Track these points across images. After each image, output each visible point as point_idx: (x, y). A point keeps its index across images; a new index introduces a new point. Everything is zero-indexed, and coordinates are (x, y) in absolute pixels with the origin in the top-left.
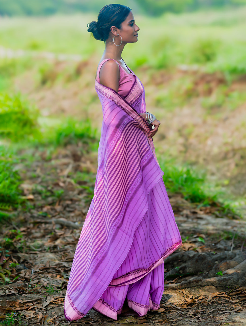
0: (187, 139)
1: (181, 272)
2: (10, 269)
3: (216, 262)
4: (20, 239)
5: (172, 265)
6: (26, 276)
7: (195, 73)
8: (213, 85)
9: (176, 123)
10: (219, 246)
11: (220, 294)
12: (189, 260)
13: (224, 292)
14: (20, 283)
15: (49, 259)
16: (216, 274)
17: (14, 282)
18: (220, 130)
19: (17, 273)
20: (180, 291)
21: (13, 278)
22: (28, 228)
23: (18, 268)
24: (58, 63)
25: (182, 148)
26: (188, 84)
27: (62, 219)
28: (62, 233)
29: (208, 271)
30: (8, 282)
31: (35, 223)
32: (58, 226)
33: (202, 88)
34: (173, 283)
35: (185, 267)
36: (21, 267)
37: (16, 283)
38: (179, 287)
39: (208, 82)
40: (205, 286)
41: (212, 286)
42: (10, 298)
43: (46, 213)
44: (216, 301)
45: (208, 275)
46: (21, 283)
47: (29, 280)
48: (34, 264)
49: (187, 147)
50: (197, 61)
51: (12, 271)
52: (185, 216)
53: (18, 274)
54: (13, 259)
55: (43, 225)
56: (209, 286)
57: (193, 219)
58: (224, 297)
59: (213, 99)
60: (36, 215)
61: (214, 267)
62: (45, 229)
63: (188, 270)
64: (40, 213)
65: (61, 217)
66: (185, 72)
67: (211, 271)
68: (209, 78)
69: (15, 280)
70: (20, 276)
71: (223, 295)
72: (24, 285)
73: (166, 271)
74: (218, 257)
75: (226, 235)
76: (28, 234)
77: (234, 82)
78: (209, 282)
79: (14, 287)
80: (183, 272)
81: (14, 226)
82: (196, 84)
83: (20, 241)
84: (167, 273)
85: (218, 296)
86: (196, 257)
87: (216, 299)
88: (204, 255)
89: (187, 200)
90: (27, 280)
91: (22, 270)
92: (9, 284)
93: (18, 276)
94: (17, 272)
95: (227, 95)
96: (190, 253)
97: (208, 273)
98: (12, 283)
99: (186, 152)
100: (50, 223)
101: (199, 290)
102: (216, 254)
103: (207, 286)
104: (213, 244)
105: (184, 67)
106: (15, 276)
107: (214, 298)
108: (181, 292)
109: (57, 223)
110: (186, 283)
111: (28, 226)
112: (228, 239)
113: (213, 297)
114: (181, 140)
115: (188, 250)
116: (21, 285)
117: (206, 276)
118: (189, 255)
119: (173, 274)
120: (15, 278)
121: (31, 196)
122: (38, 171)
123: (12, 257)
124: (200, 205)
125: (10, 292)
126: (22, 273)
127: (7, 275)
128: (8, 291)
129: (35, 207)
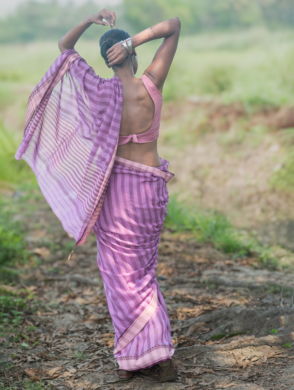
0: (202, 182)
1: (227, 331)
2: (27, 334)
3: (268, 319)
4: (32, 300)
5: (216, 324)
6: (47, 341)
7: (208, 105)
8: (231, 118)
9: (188, 163)
10: (265, 301)
11: (276, 354)
12: (235, 317)
13: (281, 352)
14: (41, 349)
15: (70, 320)
16: (270, 331)
17: (34, 348)
18: (241, 171)
19: (35, 338)
20: (229, 353)
21: (32, 343)
22: (39, 287)
23: (36, 332)
25: (197, 193)
26: (201, 118)
27: (77, 276)
28: (80, 291)
29: (259, 329)
30: (27, 348)
31: (47, 281)
32: (74, 284)
33: (218, 122)
34: (219, 344)
35: (232, 325)
36: (40, 330)
37: (36, 349)
38: (228, 348)
39: (225, 115)
40: (259, 345)
41: (266, 345)
42: (34, 365)
43: (57, 269)
44: (272, 362)
45: (259, 333)
46: (43, 348)
47: (50, 345)
48: (54, 327)
49: (203, 191)
50: (209, 91)
51: (29, 335)
52: (219, 268)
53: (37, 338)
54: (27, 321)
55: (56, 283)
56: (262, 345)
57: (229, 272)
58: (281, 357)
59: (231, 135)
60: (46, 271)
61: (265, 325)
62: (60, 288)
63: (236, 329)
64: (51, 269)
65: (75, 273)
66: (197, 105)
67: (262, 329)
68: (225, 111)
69: (35, 346)
70: (40, 341)
71: (280, 356)
72: (46, 350)
73: (209, 331)
74: (269, 313)
75: (272, 289)
76: (40, 293)
77: (255, 114)
78: (263, 341)
79: (35, 353)
80: (230, 331)
81: (23, 284)
82: (211, 117)
83: (33, 302)
84: (210, 333)
85: (274, 357)
86: (244, 314)
87: (271, 360)
88: (253, 311)
89: (219, 250)
90: (48, 345)
91: (41, 334)
92: (28, 350)
93: (38, 340)
94: (35, 336)
95: (248, 130)
96: (236, 309)
97: (259, 332)
98: (32, 349)
99: (202, 197)
100: (64, 280)
101: (252, 351)
102: (267, 309)
103: (260, 346)
104: (258, 299)
105: (195, 98)
106: (34, 341)
107: (270, 359)
108: (231, 353)
109: (72, 280)
110: (237, 343)
111: (39, 284)
112: (275, 292)
113: (268, 358)
114: (195, 184)
115: (230, 306)
116: (43, 351)
117: (257, 335)
118: (236, 311)
119: (217, 334)
120: (34, 343)
121: (38, 251)
122: (42, 222)
123: (26, 319)
124: (235, 256)
125: (32, 359)
126: (41, 337)
127: (24, 340)
128: (30, 358)
129: (43, 262)
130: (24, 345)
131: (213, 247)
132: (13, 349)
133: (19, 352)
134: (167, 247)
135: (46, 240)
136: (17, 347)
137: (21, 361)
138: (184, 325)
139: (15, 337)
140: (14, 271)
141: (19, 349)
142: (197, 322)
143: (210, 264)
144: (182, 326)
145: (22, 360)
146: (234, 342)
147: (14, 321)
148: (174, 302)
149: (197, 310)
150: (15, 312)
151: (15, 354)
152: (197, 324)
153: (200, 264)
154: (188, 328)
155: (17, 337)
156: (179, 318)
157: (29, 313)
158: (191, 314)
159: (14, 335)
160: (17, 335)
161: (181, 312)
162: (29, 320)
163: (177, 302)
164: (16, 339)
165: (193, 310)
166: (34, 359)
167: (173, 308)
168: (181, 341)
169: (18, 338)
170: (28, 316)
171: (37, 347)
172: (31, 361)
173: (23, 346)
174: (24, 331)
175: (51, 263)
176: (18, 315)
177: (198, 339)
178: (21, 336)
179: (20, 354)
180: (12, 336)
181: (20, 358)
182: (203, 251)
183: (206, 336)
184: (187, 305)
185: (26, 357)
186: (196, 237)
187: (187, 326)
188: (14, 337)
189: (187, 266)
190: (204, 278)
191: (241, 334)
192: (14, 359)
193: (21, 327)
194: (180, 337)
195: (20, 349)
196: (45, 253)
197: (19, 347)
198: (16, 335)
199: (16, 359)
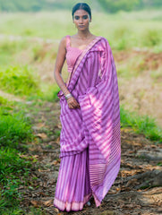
0: (140, 100)
2: (32, 181)
5: (143, 180)
6: (44, 186)
7: (145, 53)
8: (159, 61)
9: (132, 88)
12: (155, 176)
21: (35, 187)
22: (40, 156)
23: (38, 180)
24: (46, 45)
25: (137, 106)
26: (141, 61)
30: (32, 189)
31: (44, 152)
33: (151, 63)
34: (145, 191)
35: (153, 181)
36: (40, 180)
37: (38, 190)
38: (150, 193)
42: (36, 199)
43: (51, 146)
47: (46, 189)
48: (48, 178)
49: (140, 106)
50: (146, 45)
51: (34, 182)
52: (147, 149)
53: (38, 184)
54: (32, 175)
55: (50, 154)
57: (153, 151)
59: (158, 72)
60: (44, 147)
62: (52, 157)
64: (47, 146)
66: (138, 52)
68: (155, 57)
69: (37, 188)
70: (40, 186)
72: (43, 191)
76: (41, 159)
80: (151, 185)
81: (30, 154)
82: (147, 61)
83: (36, 164)
84: (140, 185)
89: (147, 138)
91: (40, 182)
98: (35, 190)
99: (139, 108)
100: (55, 152)
105: (138, 49)
106: (36, 185)
108: (151, 197)
111: (40, 154)
114: (136, 100)
115: (153, 171)
116: (41, 191)
118: (155, 173)
119: (144, 186)
121: (40, 135)
122: (43, 118)
123: (32, 173)
124: (157, 142)
126: (40, 184)
127: (30, 185)
129: (43, 142)
130: (31, 187)
131: (144, 136)
132: (24, 190)
135: (45, 129)
137: (28, 196)
138: (124, 180)
140: (25, 146)
142: (132, 178)
143: (142, 147)
146: (154, 190)
147: (25, 174)
149: (133, 172)
150: (25, 169)
151: (25, 192)
152: (132, 180)
153: (136, 146)
154: (127, 182)
156: (122, 176)
157: (33, 170)
158: (129, 174)
161: (123, 173)
163: (121, 167)
165: (131, 172)
166: (36, 195)
168: (123, 189)
172: (34, 196)
175: (48, 142)
176: (28, 171)
178: (28, 183)
182: (138, 138)
183: (137, 187)
184: (127, 169)
185: (31, 194)
186: (134, 131)
188: (25, 183)
189: (128, 147)
190: (138, 154)
191: (158, 186)
192: (24, 195)
193: (29, 177)
194: (122, 187)
195: (28, 190)
196: (44, 136)
197: (28, 188)
199: (26, 195)
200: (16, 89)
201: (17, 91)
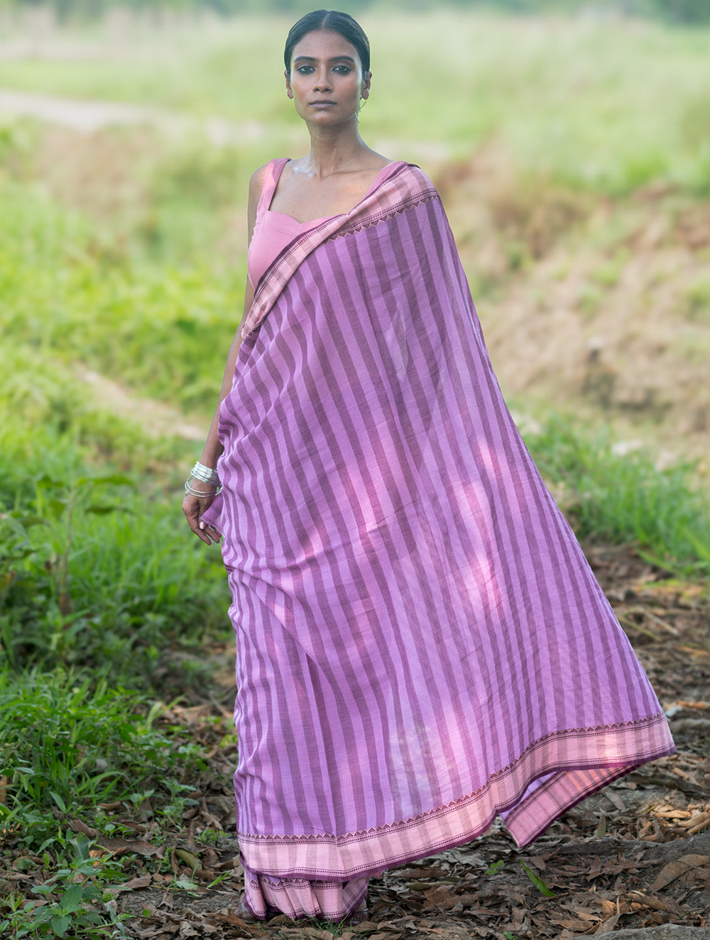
2: (199, 851)
17: (210, 895)
19: (219, 865)
21: (207, 880)
30: (189, 893)
37: (215, 899)
51: (202, 857)
53: (222, 867)
54: (206, 813)
69: (211, 888)
70: (230, 875)
79: (208, 912)
81: (216, 702)
92: (192, 899)
93: (223, 873)
94: (220, 859)
98: (204, 897)
106: (212, 874)
120: (212, 881)
123: (205, 805)
125: (195, 929)
126: (234, 864)
127: (187, 870)
128: (189, 926)
130: (185, 883)
132: (151, 895)
133: (164, 905)
134: (639, 618)
136: (162, 889)
137: (161, 932)
138: (648, 859)
139: (162, 860)
140: (195, 663)
141: (165, 896)
142: (685, 852)
144: (641, 860)
145: (167, 929)
147: (167, 811)
148: (633, 786)
149: (696, 813)
150: (175, 786)
151: (151, 908)
152: (687, 859)
154: (658, 866)
155: (166, 859)
156: (641, 834)
157: (215, 790)
158: (678, 826)
159: (158, 852)
160: (167, 853)
161: (647, 817)
162: (210, 811)
163: (640, 788)
164: (165, 865)
165: (686, 813)
166: (200, 930)
167: (625, 803)
168: (633, 904)
169: (170, 863)
170: (211, 799)
171: (219, 894)
172: (188, 935)
173: (178, 887)
174: (190, 844)
176: (183, 794)
177: (681, 903)
178: (177, 857)
179: (166, 909)
180: (154, 856)
181: (162, 924)
184: (667, 798)
185: (177, 923)
187: (655, 861)
188: (159, 859)
189: (689, 679)
192: (144, 925)
193: (183, 830)
194: (629, 894)
195: (168, 895)
197: (168, 889)
198: (164, 854)
199: (152, 924)
200: (190, 379)
201: (192, 390)
